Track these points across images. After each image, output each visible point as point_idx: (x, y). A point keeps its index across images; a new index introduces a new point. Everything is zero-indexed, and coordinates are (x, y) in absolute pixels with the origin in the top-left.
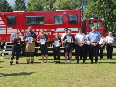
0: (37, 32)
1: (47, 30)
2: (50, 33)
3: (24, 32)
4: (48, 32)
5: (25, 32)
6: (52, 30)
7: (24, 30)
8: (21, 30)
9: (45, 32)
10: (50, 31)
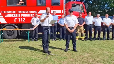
0: (19, 14)
1: (29, 12)
2: (32, 15)
3: (4, 14)
4: (31, 13)
5: (6, 14)
6: (35, 12)
7: (5, 12)
8: (2, 11)
9: (28, 13)
10: (32, 13)
